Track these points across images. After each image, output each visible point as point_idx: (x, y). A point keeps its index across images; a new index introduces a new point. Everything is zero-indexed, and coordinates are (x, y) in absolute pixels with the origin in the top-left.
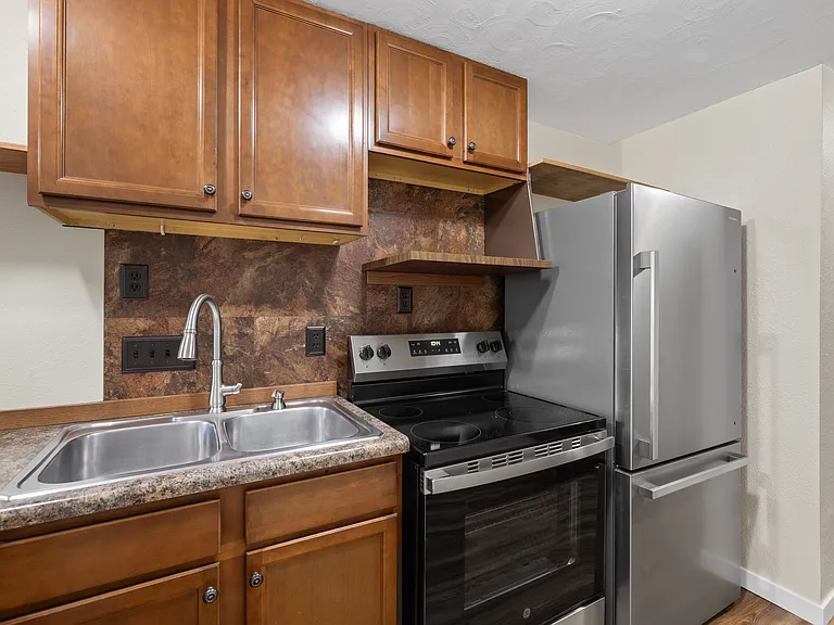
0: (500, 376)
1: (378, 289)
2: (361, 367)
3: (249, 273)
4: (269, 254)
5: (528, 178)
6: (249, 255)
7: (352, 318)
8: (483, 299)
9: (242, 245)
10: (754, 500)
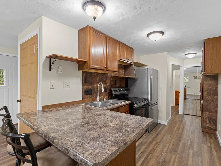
0: (127, 95)
1: (112, 81)
2: (114, 94)
3: (98, 78)
4: (100, 75)
5: (133, 64)
6: (98, 75)
7: (109, 86)
8: (124, 82)
9: (97, 73)
10: (159, 110)
